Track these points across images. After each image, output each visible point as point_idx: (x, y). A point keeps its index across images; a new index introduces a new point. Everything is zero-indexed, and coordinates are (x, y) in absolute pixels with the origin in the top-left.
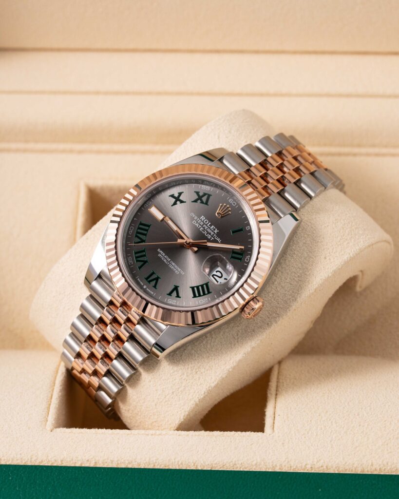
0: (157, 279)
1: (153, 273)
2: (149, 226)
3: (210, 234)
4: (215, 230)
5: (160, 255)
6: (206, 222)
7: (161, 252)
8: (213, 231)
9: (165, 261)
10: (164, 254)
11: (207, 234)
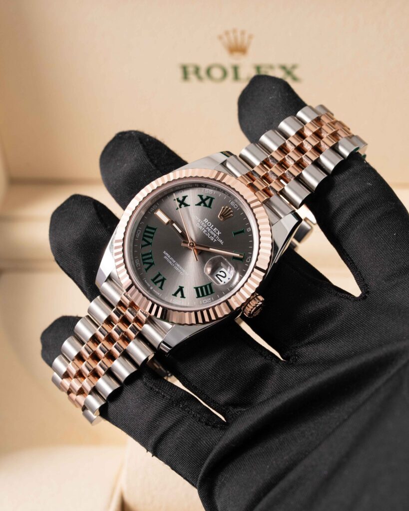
0: (163, 280)
1: (159, 275)
2: (155, 229)
3: (213, 236)
4: (217, 232)
5: (165, 257)
6: (209, 224)
7: (167, 254)
8: (215, 233)
9: (170, 262)
10: (169, 256)
11: (210, 236)
